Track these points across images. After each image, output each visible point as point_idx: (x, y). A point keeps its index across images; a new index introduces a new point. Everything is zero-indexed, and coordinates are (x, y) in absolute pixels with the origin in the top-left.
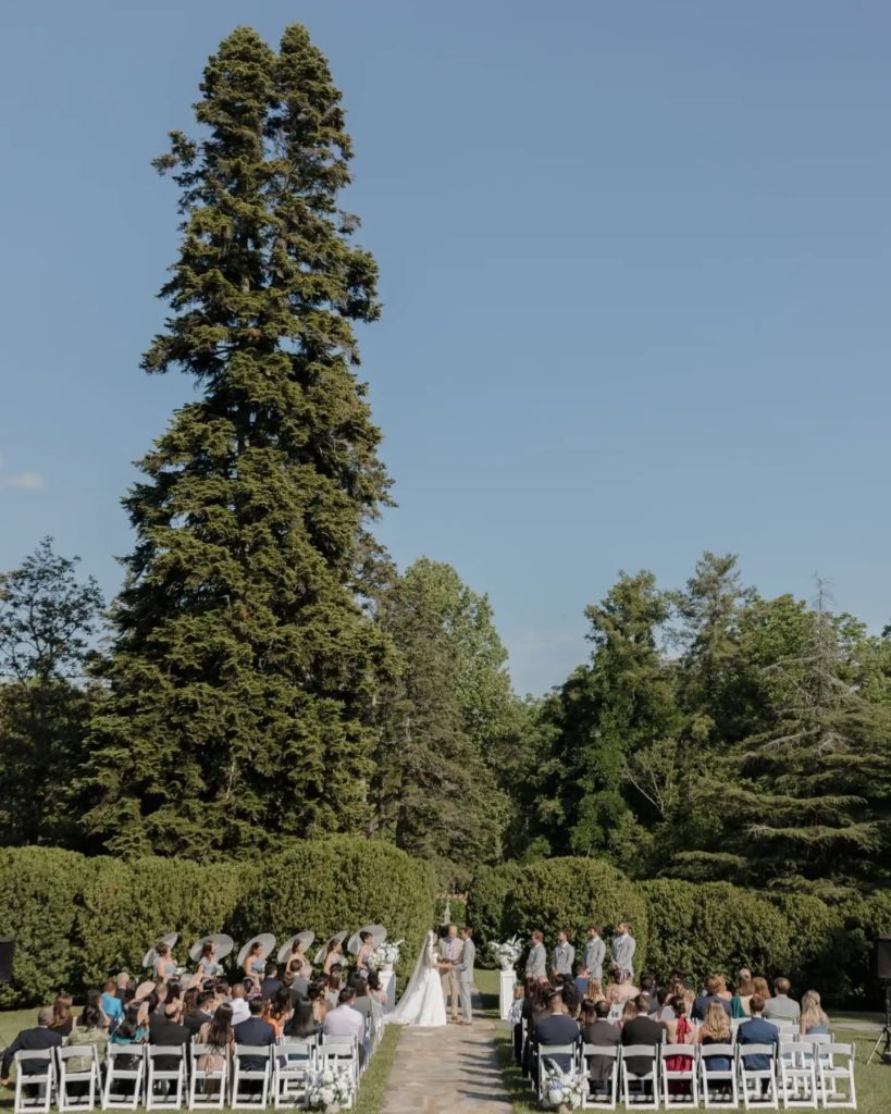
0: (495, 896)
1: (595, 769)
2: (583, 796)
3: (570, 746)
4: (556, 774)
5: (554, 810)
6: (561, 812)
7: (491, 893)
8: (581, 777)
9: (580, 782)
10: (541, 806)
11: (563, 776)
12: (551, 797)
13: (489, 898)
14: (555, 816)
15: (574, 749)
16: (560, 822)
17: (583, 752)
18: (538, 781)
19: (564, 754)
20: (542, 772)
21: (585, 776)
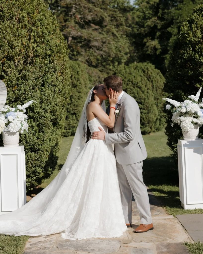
0: (132, 82)
1: (178, 21)
2: (171, 37)
3: (163, 9)
4: (155, 26)
5: (155, 46)
6: (159, 47)
7: (129, 81)
8: (170, 26)
9: (169, 29)
10: (148, 44)
11: (159, 27)
12: (153, 39)
13: (127, 84)
14: (155, 49)
15: (166, 11)
16: (158, 53)
17: (171, 12)
18: (145, 31)
19: (159, 14)
20: (148, 26)
21: (172, 26)
